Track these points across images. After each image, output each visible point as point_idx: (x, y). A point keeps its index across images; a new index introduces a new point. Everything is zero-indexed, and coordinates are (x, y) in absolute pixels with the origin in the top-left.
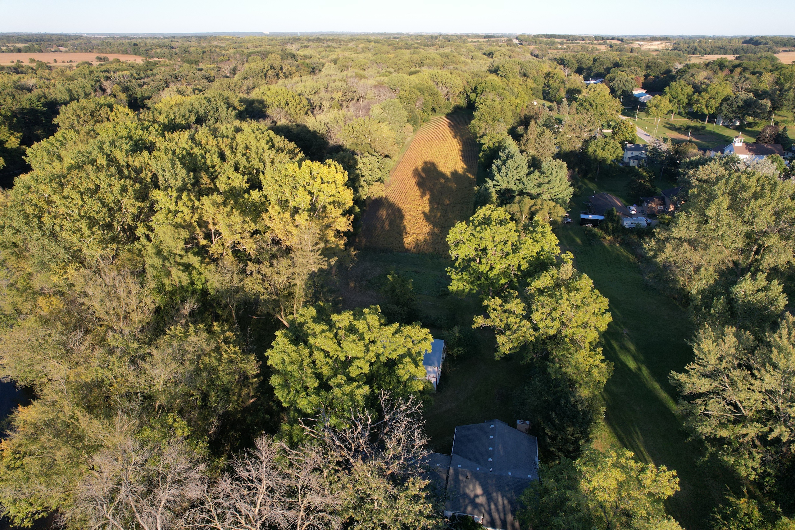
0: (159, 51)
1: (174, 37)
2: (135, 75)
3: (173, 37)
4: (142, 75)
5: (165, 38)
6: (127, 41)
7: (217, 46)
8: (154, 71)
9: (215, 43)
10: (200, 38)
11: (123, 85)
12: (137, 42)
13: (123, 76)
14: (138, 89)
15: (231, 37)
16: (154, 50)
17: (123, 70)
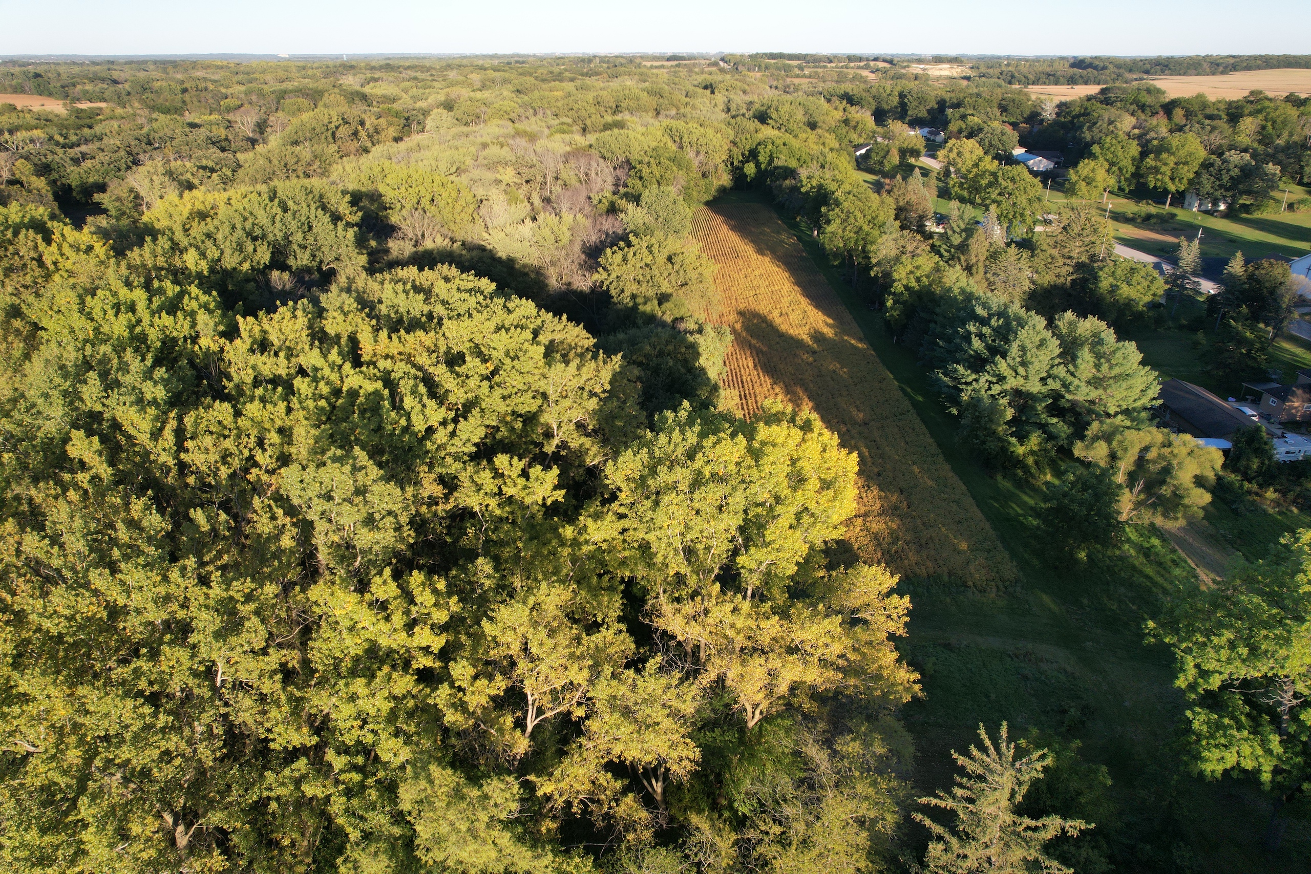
0: (89, 87)
1: (113, 63)
2: (58, 138)
3: (111, 63)
4: (74, 138)
5: (94, 63)
6: (18, 69)
7: (205, 79)
8: (98, 129)
9: (199, 74)
10: (167, 64)
11: (36, 161)
12: (40, 70)
13: (32, 141)
14: (71, 169)
15: (225, 63)
16: (79, 87)
17: (29, 128)
